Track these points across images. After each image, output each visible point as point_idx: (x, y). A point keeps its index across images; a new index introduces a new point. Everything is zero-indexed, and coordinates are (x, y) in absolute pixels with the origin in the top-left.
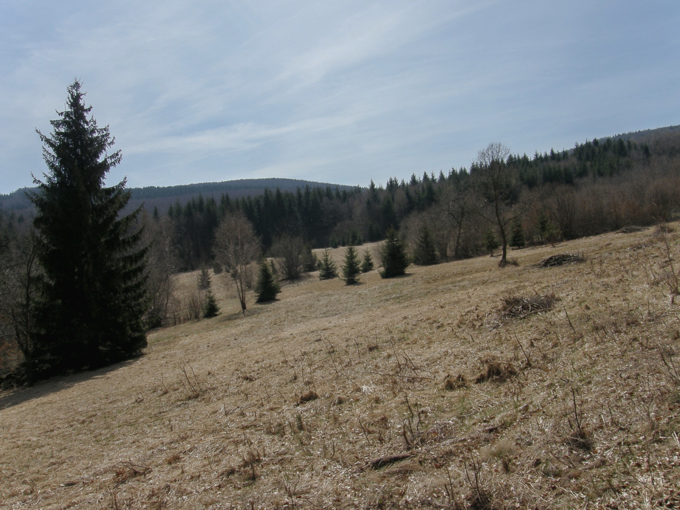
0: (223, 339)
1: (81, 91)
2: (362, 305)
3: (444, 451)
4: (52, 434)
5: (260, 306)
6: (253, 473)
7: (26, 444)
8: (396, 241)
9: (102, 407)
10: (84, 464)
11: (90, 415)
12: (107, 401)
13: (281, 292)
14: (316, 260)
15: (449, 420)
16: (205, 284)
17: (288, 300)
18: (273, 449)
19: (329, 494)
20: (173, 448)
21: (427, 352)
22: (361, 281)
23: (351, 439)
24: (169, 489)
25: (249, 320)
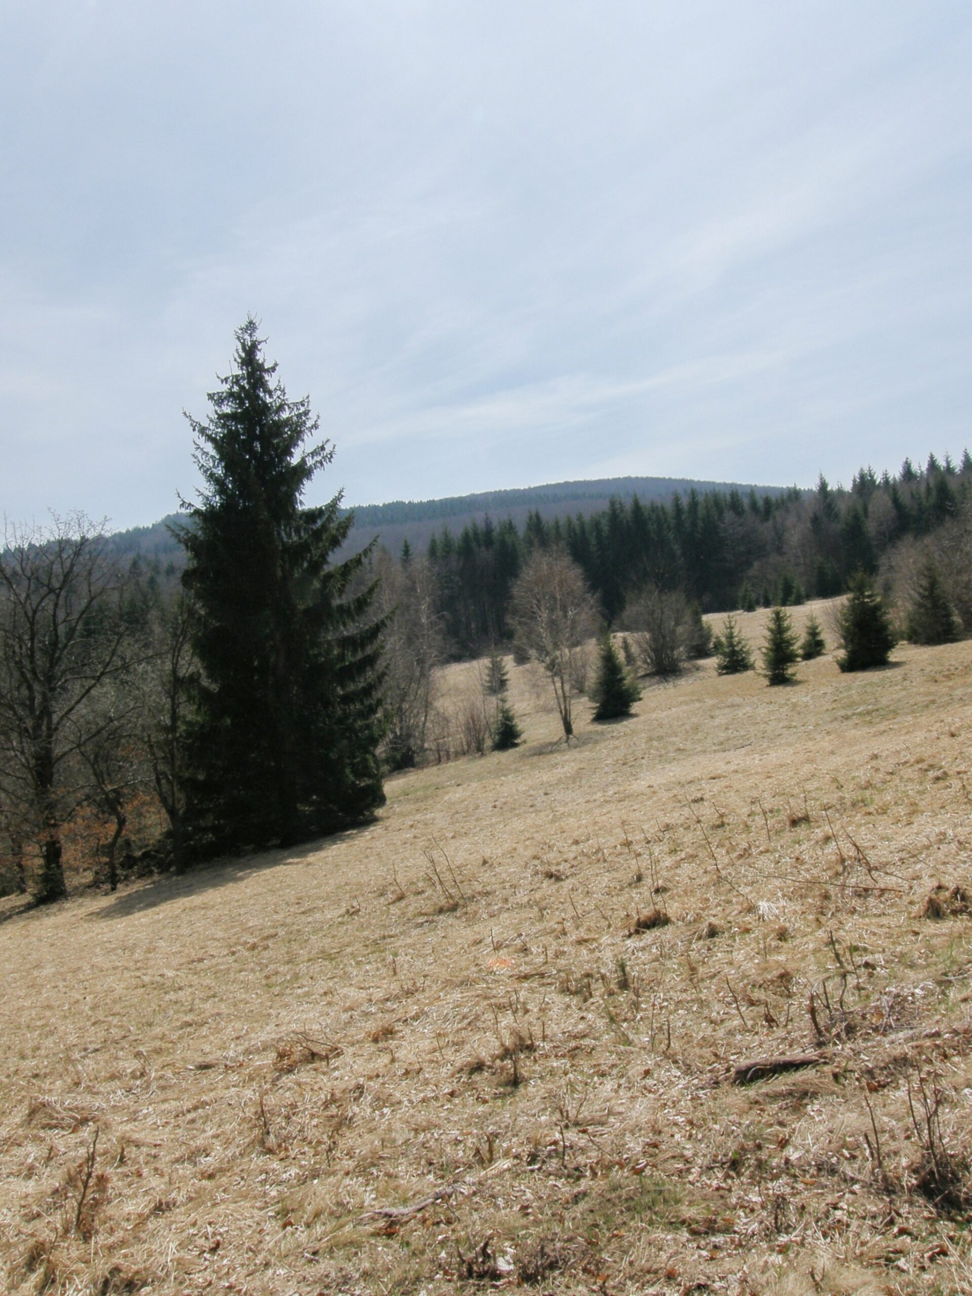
0: (524, 792)
1: (258, 335)
2: (795, 727)
3: (890, 1056)
4: (200, 966)
5: (599, 727)
6: (515, 1074)
7: (157, 982)
8: (869, 597)
9: (289, 920)
10: (234, 1031)
11: (266, 935)
12: (299, 908)
13: (640, 699)
14: (711, 636)
15: (915, 987)
16: (497, 684)
17: (654, 716)
18: (562, 1026)
19: (640, 1130)
20: (388, 1011)
21: (903, 834)
22: (798, 677)
23: (714, 1014)
24: (362, 1093)
25: (578, 756)
